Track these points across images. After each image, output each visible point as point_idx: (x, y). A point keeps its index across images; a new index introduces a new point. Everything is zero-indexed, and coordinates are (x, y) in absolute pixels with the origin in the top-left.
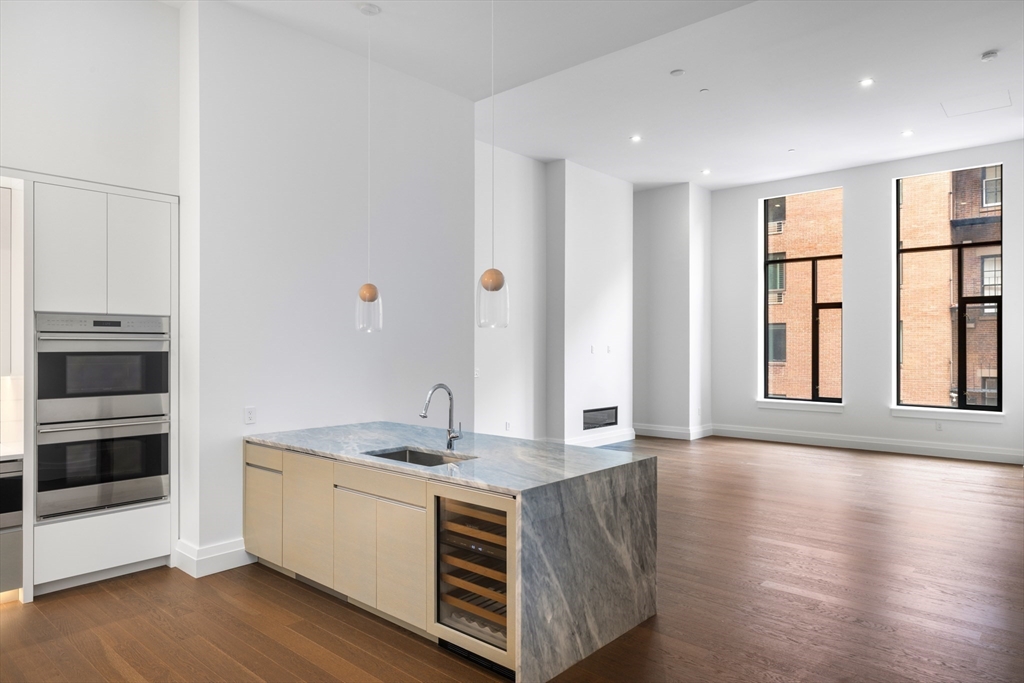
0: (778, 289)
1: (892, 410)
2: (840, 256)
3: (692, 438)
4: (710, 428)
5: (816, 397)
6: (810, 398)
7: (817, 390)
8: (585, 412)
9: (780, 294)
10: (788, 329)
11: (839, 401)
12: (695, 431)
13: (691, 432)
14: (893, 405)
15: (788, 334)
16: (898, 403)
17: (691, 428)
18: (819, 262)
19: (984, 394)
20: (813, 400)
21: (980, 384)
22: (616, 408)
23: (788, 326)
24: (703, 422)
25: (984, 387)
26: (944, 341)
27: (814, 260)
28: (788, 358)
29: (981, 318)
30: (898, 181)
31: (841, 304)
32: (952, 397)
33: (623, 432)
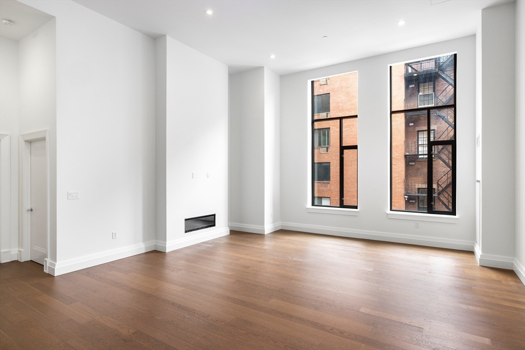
0: (327, 146)
1: (387, 214)
2: (356, 116)
3: (266, 233)
4: (280, 225)
5: (342, 205)
6: (339, 206)
7: (343, 201)
8: (186, 220)
9: (327, 148)
10: (331, 165)
11: (356, 207)
12: (268, 228)
13: (265, 229)
14: (389, 211)
15: (331, 168)
16: (391, 210)
17: (265, 226)
18: (344, 120)
19: (419, 196)
20: (340, 207)
21: (417, 191)
22: (214, 215)
23: (331, 164)
24: (274, 221)
25: (418, 193)
26: (402, 171)
27: (341, 119)
28: (331, 179)
29: (417, 160)
30: (391, 67)
31: (357, 146)
32: (405, 198)
33: (221, 230)
